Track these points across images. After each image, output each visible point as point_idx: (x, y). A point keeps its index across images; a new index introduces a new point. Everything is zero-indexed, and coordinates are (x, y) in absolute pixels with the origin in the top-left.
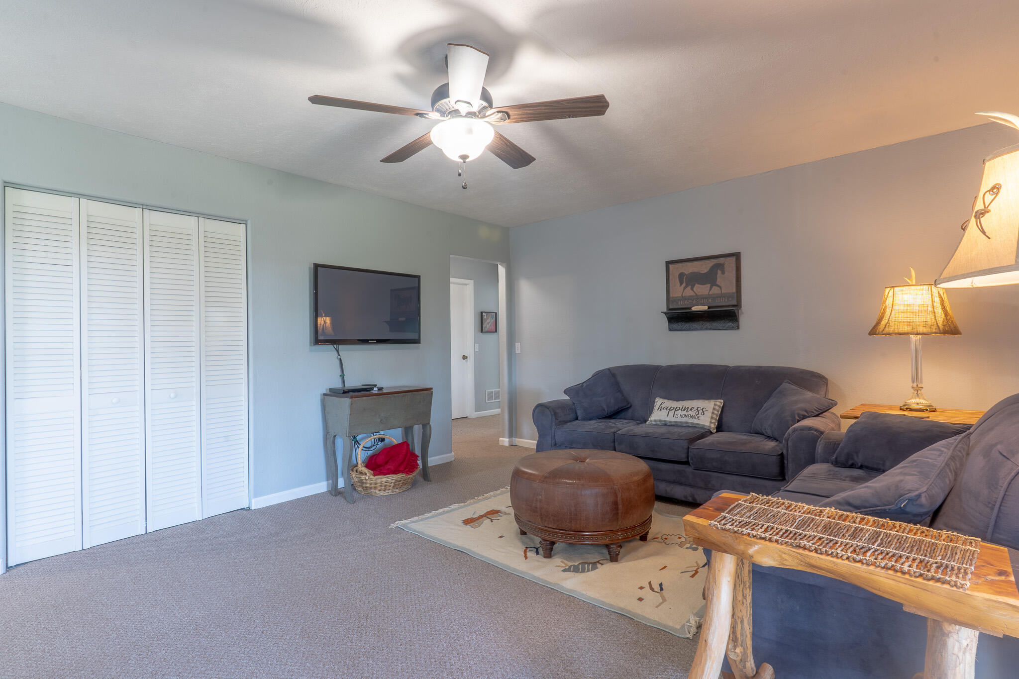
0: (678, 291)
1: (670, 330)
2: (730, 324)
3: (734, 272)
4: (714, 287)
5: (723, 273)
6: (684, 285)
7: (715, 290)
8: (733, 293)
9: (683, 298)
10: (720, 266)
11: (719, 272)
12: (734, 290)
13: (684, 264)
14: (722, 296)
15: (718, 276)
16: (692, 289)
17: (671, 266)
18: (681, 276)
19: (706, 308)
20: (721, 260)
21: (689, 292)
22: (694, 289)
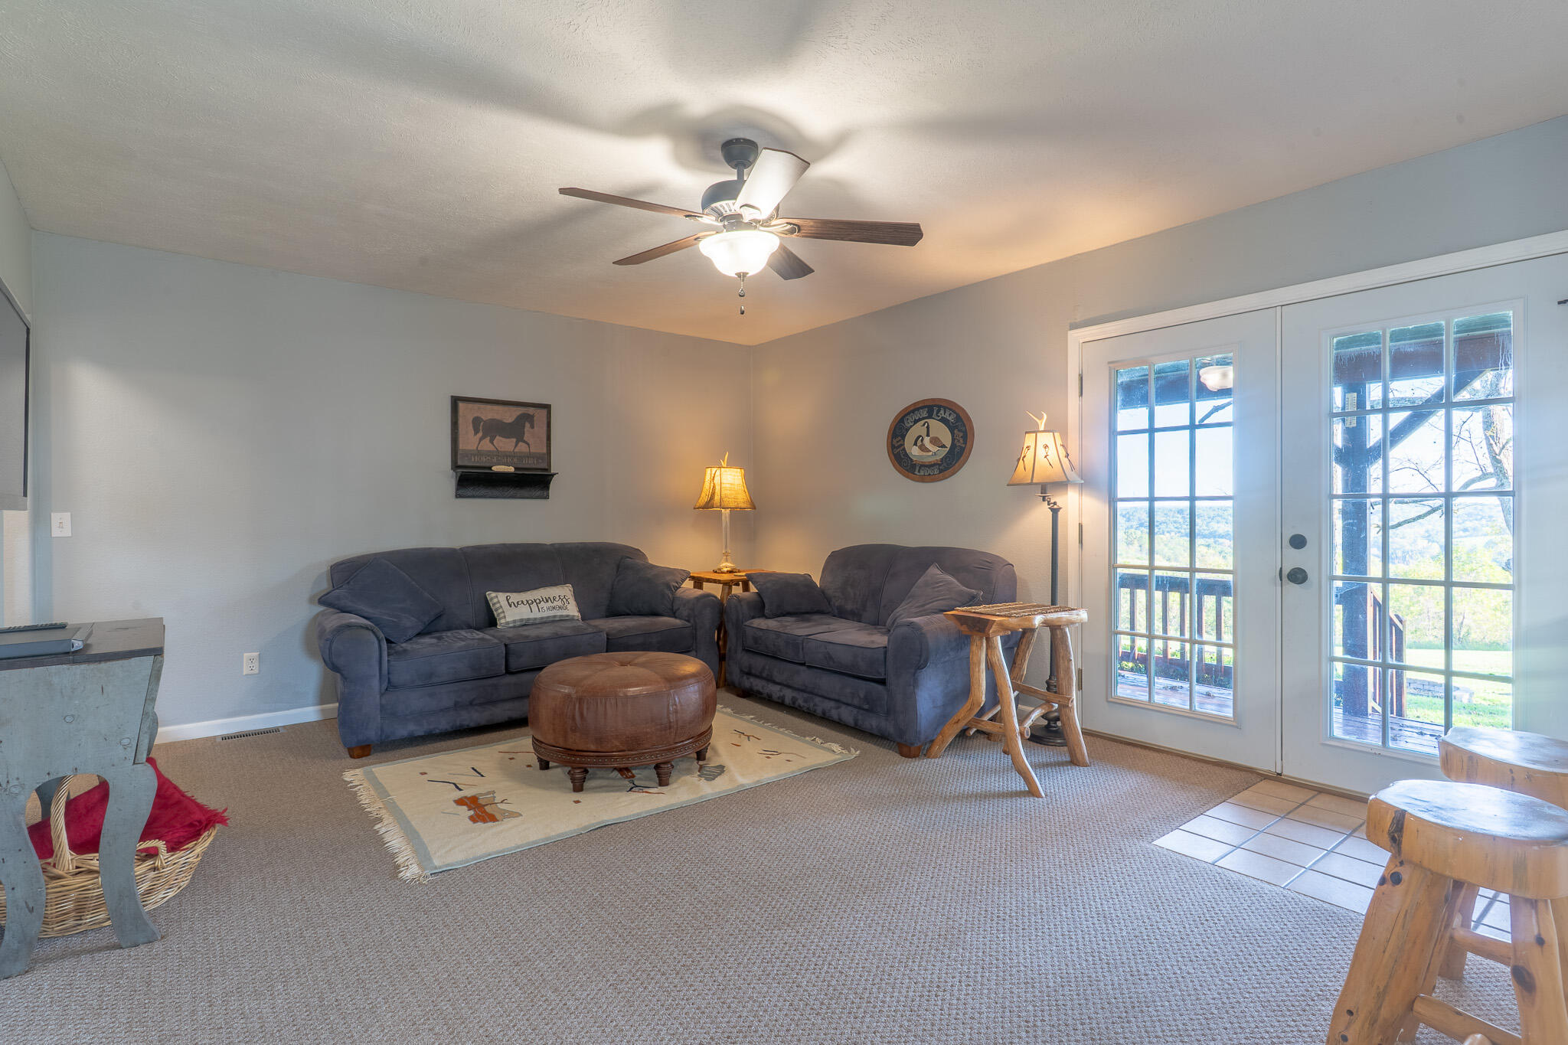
0: (470, 441)
1: (458, 496)
2: (538, 493)
3: (545, 428)
4: (520, 443)
5: (532, 427)
6: (480, 434)
7: (522, 448)
8: (544, 454)
9: (479, 453)
10: (530, 418)
11: (527, 425)
12: (545, 450)
13: (482, 406)
14: (530, 456)
15: (526, 430)
16: (492, 441)
17: (460, 405)
18: (476, 422)
19: (511, 469)
20: (531, 411)
21: (486, 445)
22: (495, 442)
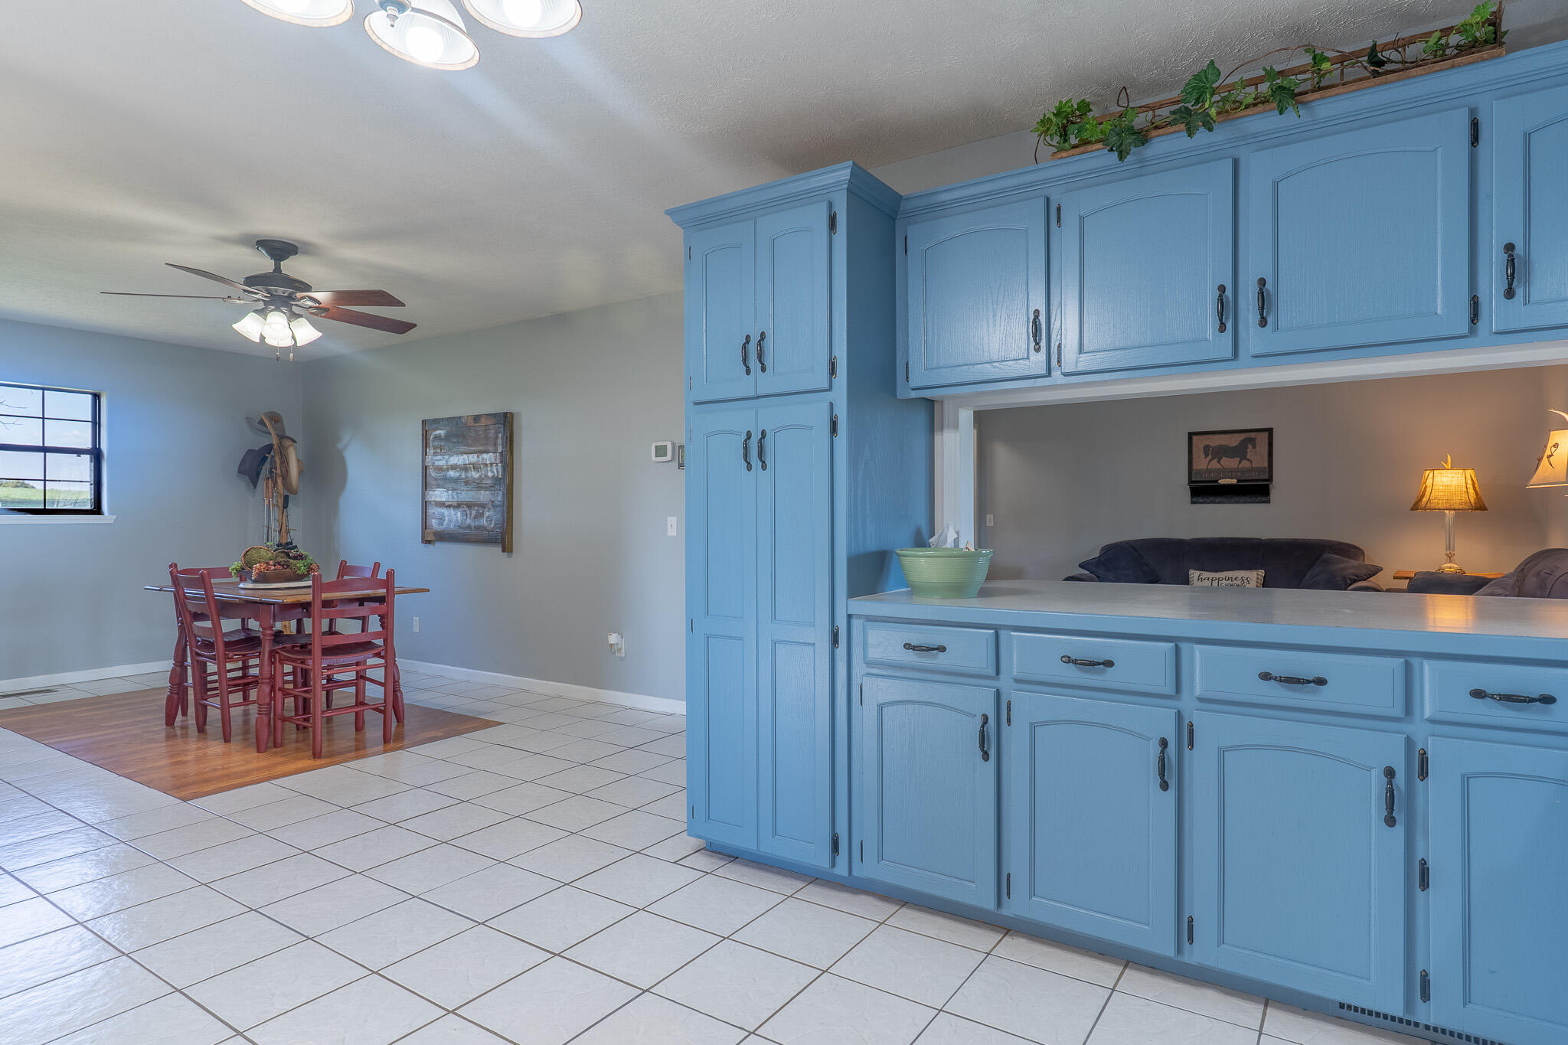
0: (1202, 463)
1: (1192, 502)
2: (1264, 499)
3: (1267, 447)
4: (1244, 461)
5: (1254, 447)
6: (1210, 457)
7: (1245, 464)
8: (1265, 468)
9: (1208, 471)
10: (1252, 441)
11: (1250, 446)
12: (1266, 465)
13: (1210, 436)
14: (1252, 470)
15: (1248, 450)
16: (1219, 462)
17: (1195, 438)
18: (1206, 449)
19: (1234, 481)
20: (1253, 435)
21: (1215, 465)
22: (1221, 462)
